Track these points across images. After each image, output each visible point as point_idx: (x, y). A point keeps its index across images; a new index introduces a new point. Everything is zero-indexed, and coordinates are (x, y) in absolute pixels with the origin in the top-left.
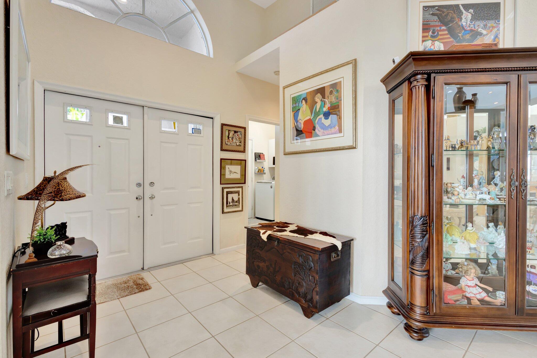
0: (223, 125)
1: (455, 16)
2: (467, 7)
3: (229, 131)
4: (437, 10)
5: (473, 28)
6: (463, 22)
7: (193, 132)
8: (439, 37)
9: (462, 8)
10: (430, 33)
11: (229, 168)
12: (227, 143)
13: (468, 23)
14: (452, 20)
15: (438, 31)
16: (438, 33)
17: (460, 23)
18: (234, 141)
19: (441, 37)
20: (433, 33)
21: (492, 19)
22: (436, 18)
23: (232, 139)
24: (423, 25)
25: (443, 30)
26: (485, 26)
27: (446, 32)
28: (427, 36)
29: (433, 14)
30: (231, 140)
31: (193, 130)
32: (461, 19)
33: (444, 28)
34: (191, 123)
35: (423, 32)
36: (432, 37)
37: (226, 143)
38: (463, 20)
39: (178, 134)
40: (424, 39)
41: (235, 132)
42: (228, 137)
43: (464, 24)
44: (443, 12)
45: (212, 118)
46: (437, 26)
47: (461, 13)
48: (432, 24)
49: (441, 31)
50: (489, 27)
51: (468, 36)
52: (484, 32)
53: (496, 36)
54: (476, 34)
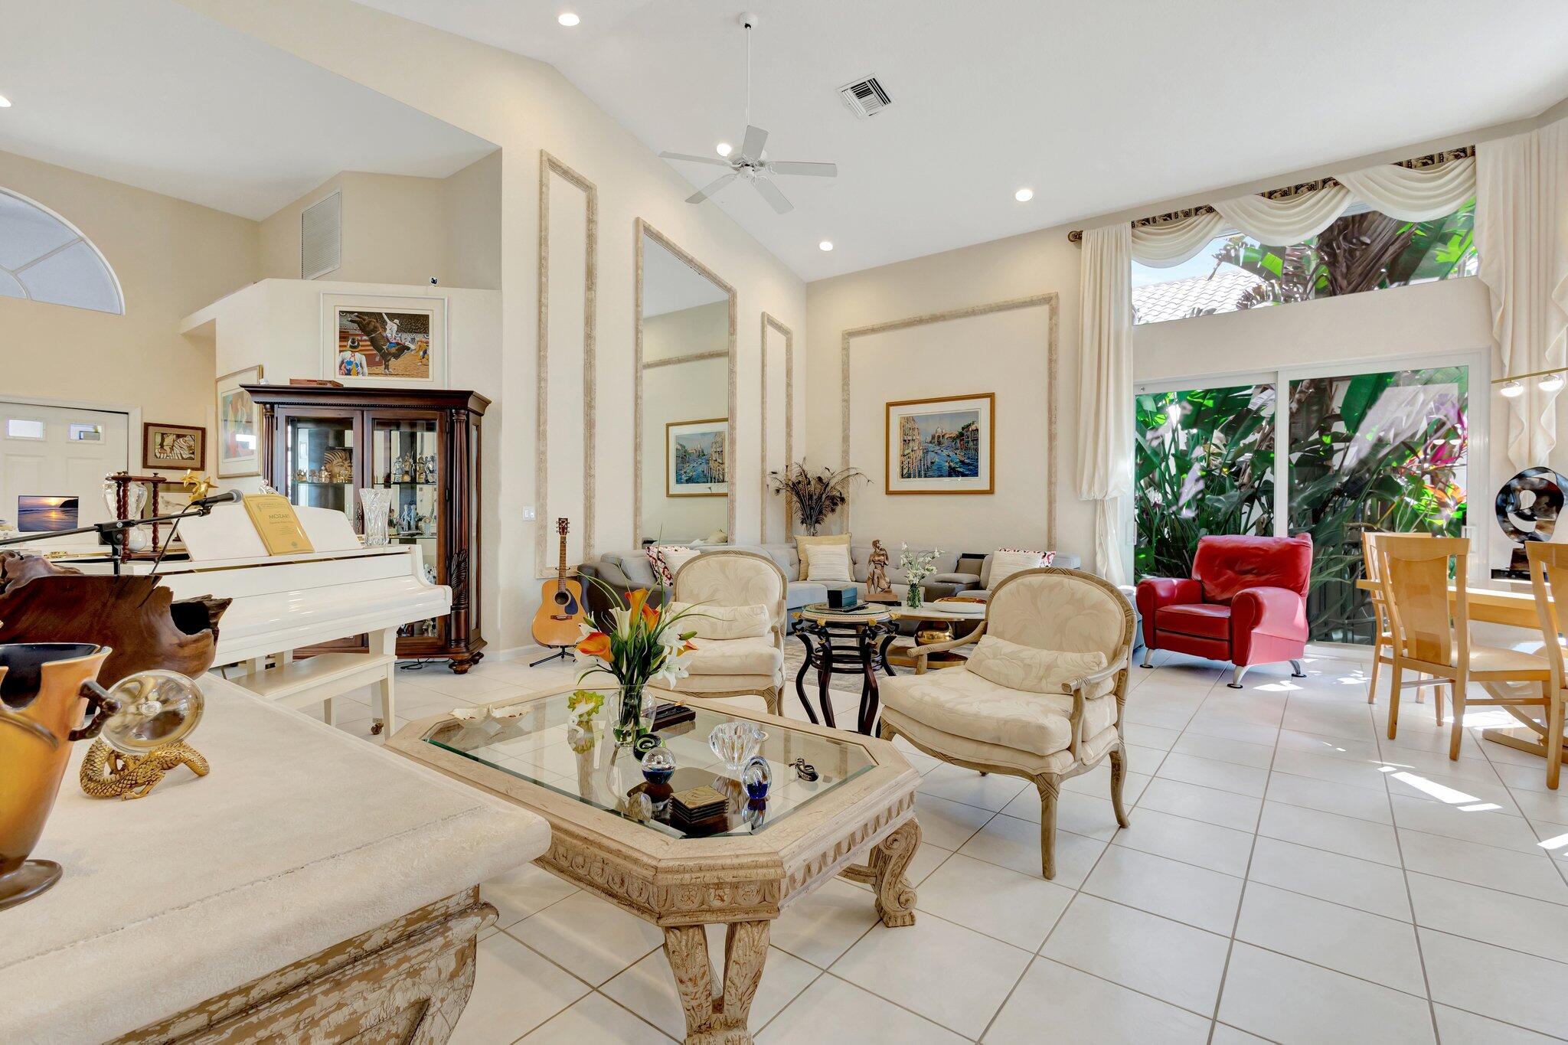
0: (147, 426)
1: (378, 325)
2: (392, 316)
3: (163, 434)
4: (357, 316)
5: (400, 342)
6: (388, 333)
7: (82, 437)
8: (360, 348)
9: (385, 317)
10: (349, 342)
11: (163, 498)
12: (158, 455)
13: (394, 334)
14: (375, 330)
15: (358, 340)
16: (358, 344)
17: (385, 335)
18: (177, 450)
19: (363, 348)
20: (353, 342)
21: (420, 333)
22: (355, 326)
23: (172, 449)
24: (340, 332)
25: (365, 341)
26: (413, 340)
27: (369, 343)
28: (346, 346)
29: (352, 321)
30: (168, 450)
31: (82, 433)
32: (385, 329)
33: (365, 338)
34: (76, 422)
35: (340, 341)
36: (351, 347)
37: (156, 456)
38: (388, 331)
39: (45, 441)
40: (342, 349)
41: (179, 436)
42: (162, 445)
43: (389, 335)
44: (364, 320)
45: (127, 413)
46: (358, 335)
47: (384, 323)
48: (351, 332)
49: (361, 341)
50: (418, 342)
51: (393, 350)
52: (412, 347)
53: (425, 352)
54: (403, 349)
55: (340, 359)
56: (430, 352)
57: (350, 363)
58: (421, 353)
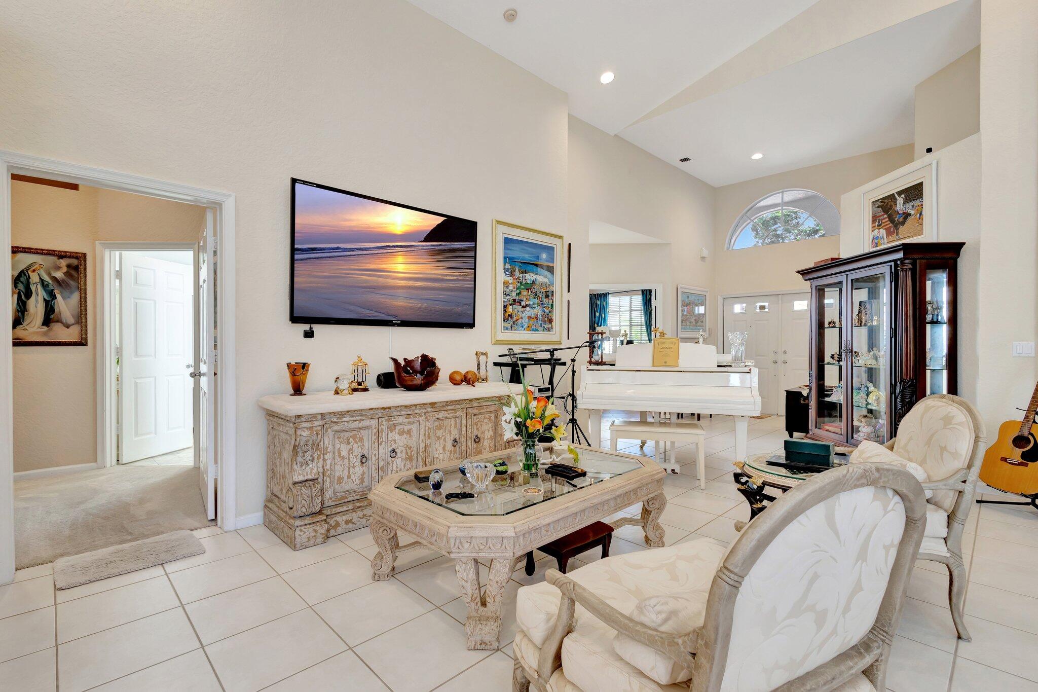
1: (892, 203)
4: (881, 202)
8: (883, 225)
9: (897, 195)
10: (877, 223)
13: (902, 207)
14: (891, 208)
15: (881, 220)
16: (882, 222)
17: (896, 209)
20: (879, 222)
22: (880, 209)
24: (872, 217)
25: (886, 218)
28: (875, 226)
29: (878, 207)
32: (896, 205)
36: (878, 226)
38: (898, 205)
40: (873, 229)
43: (898, 209)
44: (885, 203)
46: (882, 216)
48: (878, 215)
49: (883, 219)
51: (901, 220)
52: (912, 212)
53: (921, 214)
54: (907, 216)
55: (871, 237)
56: (923, 213)
57: (877, 238)
58: (918, 215)
